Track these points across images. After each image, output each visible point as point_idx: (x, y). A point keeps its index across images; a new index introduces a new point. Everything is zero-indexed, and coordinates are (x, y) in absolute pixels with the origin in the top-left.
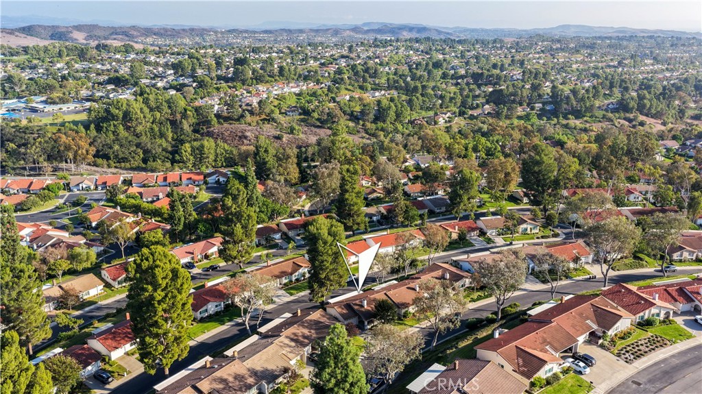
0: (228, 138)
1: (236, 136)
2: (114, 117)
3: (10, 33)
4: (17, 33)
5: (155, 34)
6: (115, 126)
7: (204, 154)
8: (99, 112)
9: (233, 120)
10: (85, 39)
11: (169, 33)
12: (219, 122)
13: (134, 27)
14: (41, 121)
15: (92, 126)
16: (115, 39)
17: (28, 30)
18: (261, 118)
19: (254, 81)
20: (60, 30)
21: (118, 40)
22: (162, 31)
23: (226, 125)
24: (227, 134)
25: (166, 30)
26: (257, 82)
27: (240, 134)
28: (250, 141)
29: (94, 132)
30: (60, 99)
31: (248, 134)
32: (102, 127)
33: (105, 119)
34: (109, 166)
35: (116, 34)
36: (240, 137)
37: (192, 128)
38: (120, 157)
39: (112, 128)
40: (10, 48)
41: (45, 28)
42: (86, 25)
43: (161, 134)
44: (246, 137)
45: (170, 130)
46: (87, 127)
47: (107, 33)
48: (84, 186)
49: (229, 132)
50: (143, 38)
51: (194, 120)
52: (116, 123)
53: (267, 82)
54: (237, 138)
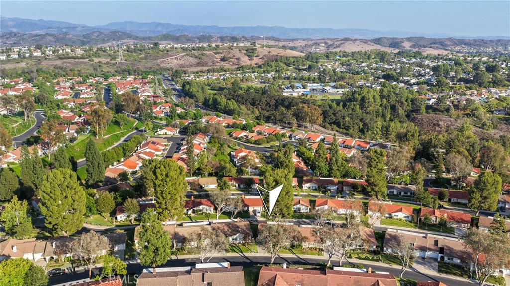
0: (425, 124)
1: (432, 123)
2: (355, 100)
3: (365, 43)
4: (369, 42)
5: (465, 44)
6: (354, 105)
7: (389, 131)
8: (348, 95)
9: (440, 111)
10: (411, 47)
11: (477, 43)
12: (427, 112)
13: (450, 38)
14: (316, 97)
15: (341, 104)
16: (431, 47)
17: (377, 41)
18: (465, 113)
19: (491, 84)
20: (397, 41)
21: (433, 48)
22: (472, 42)
23: (432, 115)
24: (425, 121)
25: (475, 41)
26: (494, 85)
27: (435, 122)
28: (441, 128)
29: (342, 107)
30: (340, 86)
31: (441, 123)
32: (346, 106)
33: (350, 101)
34: (332, 130)
35: (435, 44)
36: (434, 125)
37: (406, 113)
38: (346, 125)
39: (352, 107)
40: (345, 52)
41: (388, 39)
42: (416, 37)
43: (383, 114)
44: (439, 125)
45: (389, 113)
46: (338, 104)
47: (430, 43)
48: (298, 138)
49: (428, 120)
50: (453, 47)
51: (408, 108)
52: (355, 103)
53: (504, 85)
54: (432, 125)
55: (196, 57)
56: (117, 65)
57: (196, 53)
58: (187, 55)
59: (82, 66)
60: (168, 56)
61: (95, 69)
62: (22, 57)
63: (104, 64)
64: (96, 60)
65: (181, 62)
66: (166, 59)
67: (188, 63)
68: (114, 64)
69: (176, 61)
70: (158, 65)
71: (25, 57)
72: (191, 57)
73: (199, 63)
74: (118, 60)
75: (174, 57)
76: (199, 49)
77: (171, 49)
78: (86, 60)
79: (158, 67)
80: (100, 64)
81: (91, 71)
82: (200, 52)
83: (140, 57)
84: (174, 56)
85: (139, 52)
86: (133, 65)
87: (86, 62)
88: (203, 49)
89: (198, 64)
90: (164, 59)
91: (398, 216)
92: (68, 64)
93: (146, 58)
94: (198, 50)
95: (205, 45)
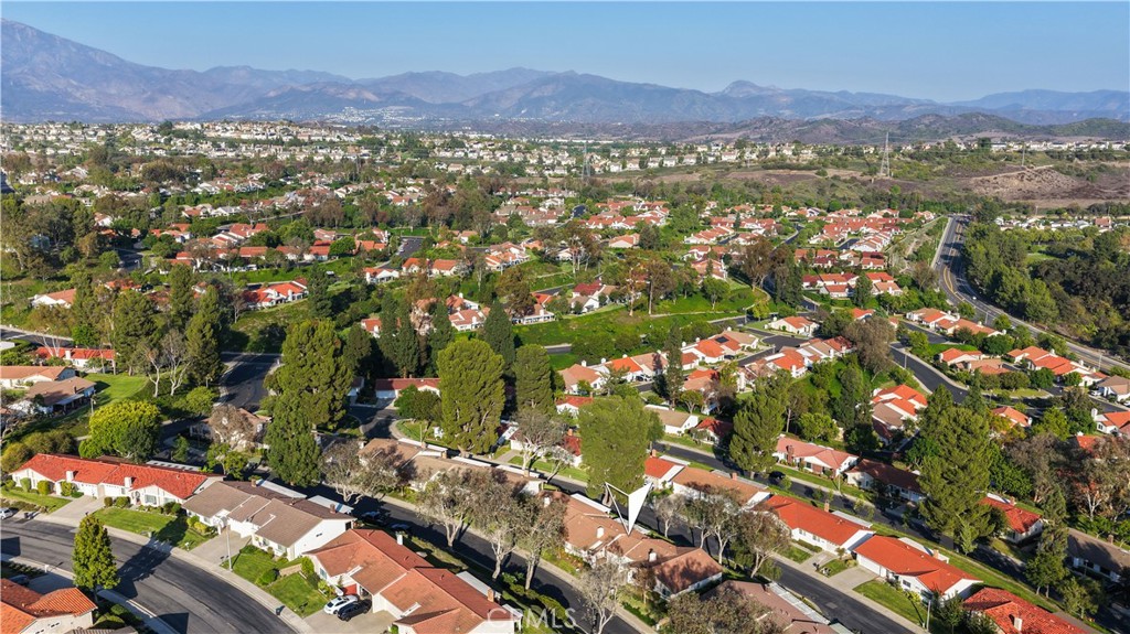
55: (1080, 175)
56: (870, 186)
57: (1083, 164)
58: (1057, 169)
59: (800, 183)
60: (1001, 171)
61: (821, 191)
62: (701, 162)
63: (845, 181)
64: (831, 172)
65: (1032, 186)
66: (991, 178)
67: (1048, 189)
68: (864, 184)
69: (1016, 182)
70: (967, 190)
71: (705, 163)
72: (1067, 173)
73: (1079, 190)
74: (881, 175)
75: (1016, 173)
76: (1094, 154)
77: (1018, 155)
78: (812, 173)
79: (963, 194)
80: (836, 182)
81: (812, 195)
82: (1094, 163)
83: (935, 170)
84: (1017, 169)
85: (938, 159)
86: (905, 187)
87: (809, 177)
88: (1108, 155)
89: (1076, 193)
90: (987, 178)
91: (909, 585)
92: (774, 179)
93: (946, 173)
94: (1093, 157)
95: (1116, 147)
